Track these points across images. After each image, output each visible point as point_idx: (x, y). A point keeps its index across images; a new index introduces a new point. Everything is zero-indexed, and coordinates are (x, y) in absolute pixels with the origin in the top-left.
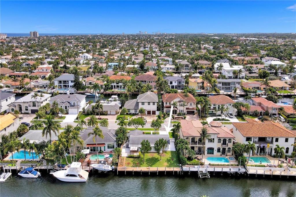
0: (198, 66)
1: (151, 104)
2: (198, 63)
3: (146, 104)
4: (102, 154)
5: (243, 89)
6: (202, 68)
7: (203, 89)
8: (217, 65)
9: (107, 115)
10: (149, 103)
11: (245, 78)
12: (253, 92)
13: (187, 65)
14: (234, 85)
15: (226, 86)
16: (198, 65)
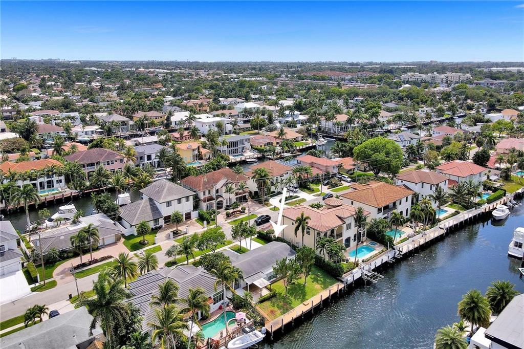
0: (146, 122)
1: (184, 200)
2: (145, 117)
3: (175, 203)
4: (211, 320)
5: (256, 149)
6: (152, 124)
7: (201, 159)
8: (185, 116)
9: (97, 249)
10: (179, 200)
11: (235, 133)
12: (270, 151)
13: (124, 122)
14: (243, 144)
15: (233, 148)
16: (147, 120)
